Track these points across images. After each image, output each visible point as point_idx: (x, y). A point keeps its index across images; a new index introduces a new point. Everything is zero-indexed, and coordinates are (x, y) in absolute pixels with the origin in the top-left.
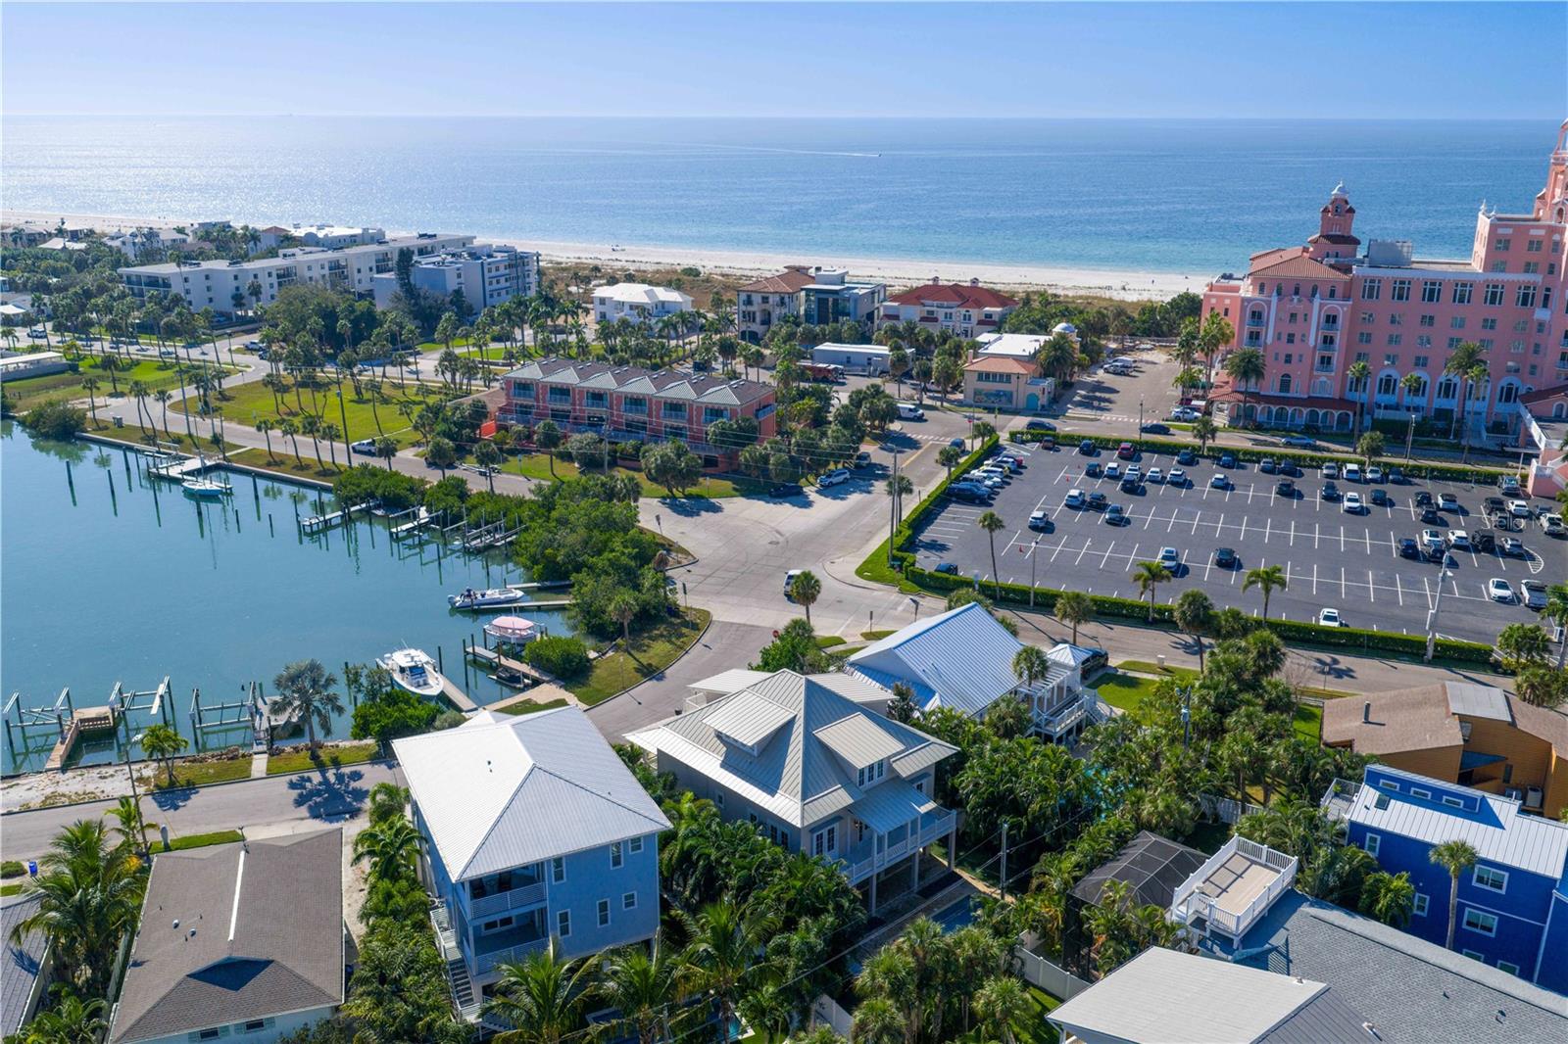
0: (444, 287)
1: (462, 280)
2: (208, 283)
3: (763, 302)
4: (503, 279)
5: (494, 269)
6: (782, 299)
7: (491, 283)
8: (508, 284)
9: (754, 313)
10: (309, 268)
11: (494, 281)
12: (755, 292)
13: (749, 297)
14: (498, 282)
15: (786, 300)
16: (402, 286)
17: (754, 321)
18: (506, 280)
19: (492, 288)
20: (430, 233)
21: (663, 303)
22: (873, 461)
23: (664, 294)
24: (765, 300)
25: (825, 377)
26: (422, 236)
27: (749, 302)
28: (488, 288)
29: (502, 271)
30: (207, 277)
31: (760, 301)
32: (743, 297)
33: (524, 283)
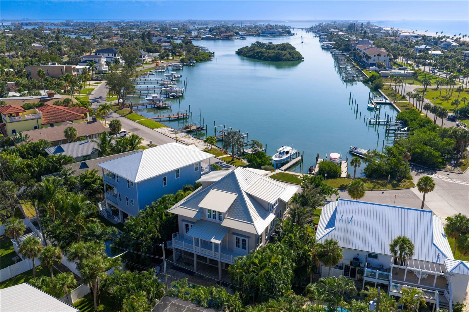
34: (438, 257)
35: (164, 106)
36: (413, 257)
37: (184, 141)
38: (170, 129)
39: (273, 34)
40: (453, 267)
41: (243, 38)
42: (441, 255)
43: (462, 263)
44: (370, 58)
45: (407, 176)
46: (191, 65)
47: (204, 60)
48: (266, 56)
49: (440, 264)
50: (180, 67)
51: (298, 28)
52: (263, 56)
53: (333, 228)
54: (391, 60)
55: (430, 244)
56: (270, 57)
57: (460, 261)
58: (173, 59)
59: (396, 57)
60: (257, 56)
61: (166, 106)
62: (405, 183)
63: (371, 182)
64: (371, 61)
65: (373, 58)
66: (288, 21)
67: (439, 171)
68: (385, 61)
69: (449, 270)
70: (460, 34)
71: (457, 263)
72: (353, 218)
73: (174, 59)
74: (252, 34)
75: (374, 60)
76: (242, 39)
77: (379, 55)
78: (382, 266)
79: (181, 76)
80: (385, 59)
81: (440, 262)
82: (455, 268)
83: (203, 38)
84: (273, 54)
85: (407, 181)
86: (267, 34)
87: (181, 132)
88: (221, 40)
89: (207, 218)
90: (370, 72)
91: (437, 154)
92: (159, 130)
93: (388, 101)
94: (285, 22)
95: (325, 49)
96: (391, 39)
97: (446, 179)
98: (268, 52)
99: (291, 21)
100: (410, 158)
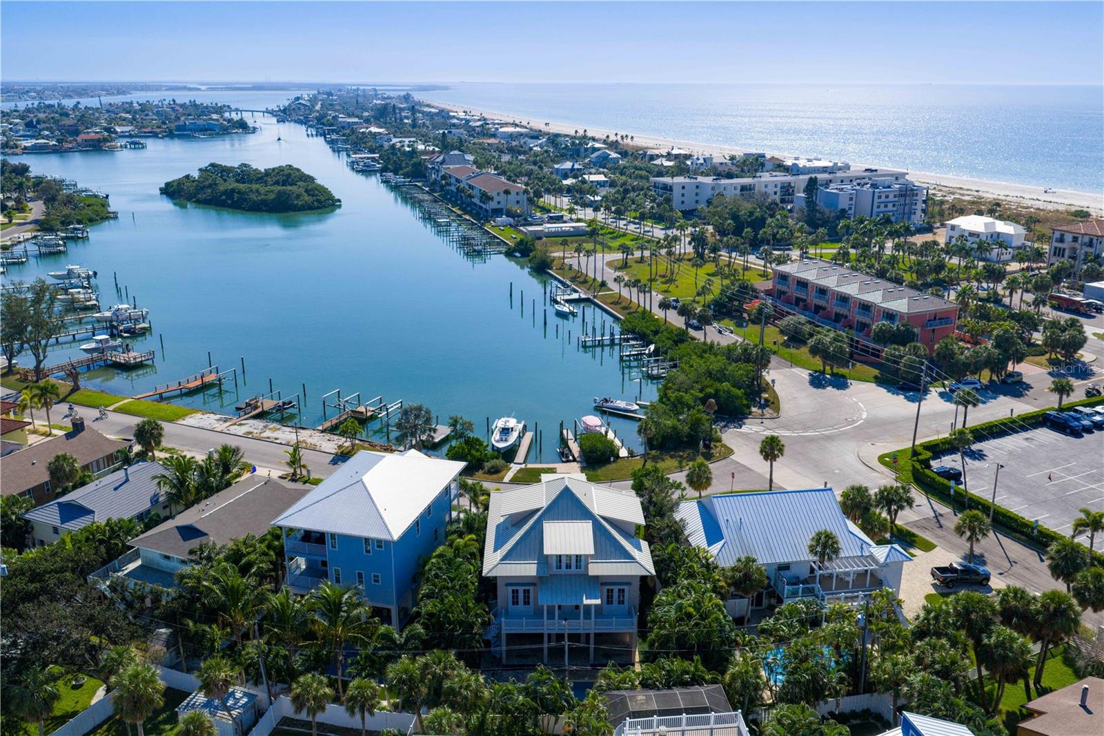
0: (837, 206)
1: (853, 202)
2: (698, 191)
3: (1073, 241)
4: (890, 206)
5: (883, 197)
6: (1091, 241)
7: (879, 207)
8: (895, 209)
9: (1064, 250)
10: (766, 186)
11: (882, 205)
12: (1068, 232)
13: (1062, 235)
14: (886, 206)
15: (1095, 241)
16: (807, 202)
17: (1063, 256)
18: (894, 206)
19: (879, 210)
20: (873, 168)
21: (999, 234)
22: (1024, 380)
23: (1003, 227)
24: (1075, 239)
25: (1077, 309)
26: (866, 170)
27: (1061, 240)
28: (875, 210)
29: (891, 198)
30: (697, 187)
31: (1071, 240)
32: (1057, 235)
33: (910, 209)
34: (862, 548)
35: (138, 360)
36: (842, 555)
37: (276, 439)
38: (218, 417)
39: (206, 130)
40: (885, 555)
41: (135, 143)
42: (864, 546)
43: (892, 547)
44: (492, 199)
45: (714, 436)
46: (80, 235)
47: (98, 218)
48: (254, 201)
49: (867, 557)
50: (59, 245)
51: (252, 111)
52: (245, 200)
53: (723, 541)
54: (530, 201)
55: (846, 533)
56: (264, 202)
57: (889, 546)
58: (10, 221)
59: (538, 195)
60: (229, 202)
61: (142, 361)
62: (718, 450)
63: (672, 457)
64: (492, 205)
65: (496, 199)
66: (204, 88)
67: (747, 418)
68: (518, 202)
69: (882, 560)
70: (616, 134)
71: (887, 550)
72: (743, 520)
73: (14, 221)
74: (151, 132)
75: (499, 203)
76: (135, 148)
77: (507, 192)
78: (798, 577)
79: (95, 274)
80: (518, 198)
81: (866, 554)
82: (888, 555)
83: (25, 148)
84: (272, 196)
85: (718, 444)
86: (190, 130)
87: (247, 419)
88: (80, 151)
89: (555, 571)
90: (502, 228)
91: (739, 392)
92: (190, 421)
93: (583, 296)
94: (199, 89)
95: (362, 172)
96: (488, 144)
97: (764, 431)
98: (257, 191)
99: (213, 88)
100: (716, 408)
